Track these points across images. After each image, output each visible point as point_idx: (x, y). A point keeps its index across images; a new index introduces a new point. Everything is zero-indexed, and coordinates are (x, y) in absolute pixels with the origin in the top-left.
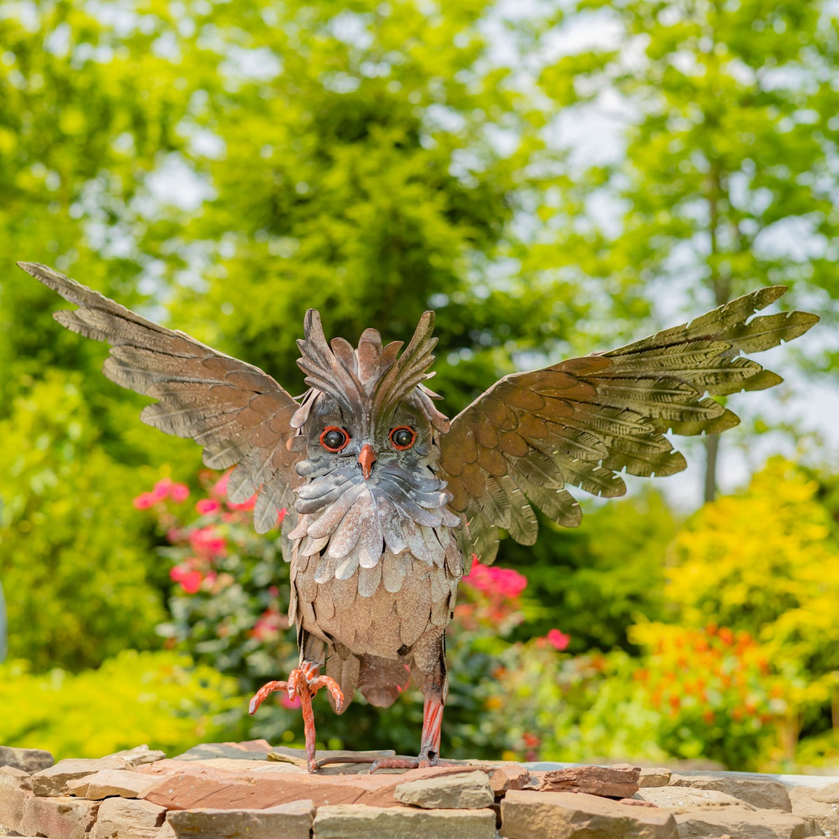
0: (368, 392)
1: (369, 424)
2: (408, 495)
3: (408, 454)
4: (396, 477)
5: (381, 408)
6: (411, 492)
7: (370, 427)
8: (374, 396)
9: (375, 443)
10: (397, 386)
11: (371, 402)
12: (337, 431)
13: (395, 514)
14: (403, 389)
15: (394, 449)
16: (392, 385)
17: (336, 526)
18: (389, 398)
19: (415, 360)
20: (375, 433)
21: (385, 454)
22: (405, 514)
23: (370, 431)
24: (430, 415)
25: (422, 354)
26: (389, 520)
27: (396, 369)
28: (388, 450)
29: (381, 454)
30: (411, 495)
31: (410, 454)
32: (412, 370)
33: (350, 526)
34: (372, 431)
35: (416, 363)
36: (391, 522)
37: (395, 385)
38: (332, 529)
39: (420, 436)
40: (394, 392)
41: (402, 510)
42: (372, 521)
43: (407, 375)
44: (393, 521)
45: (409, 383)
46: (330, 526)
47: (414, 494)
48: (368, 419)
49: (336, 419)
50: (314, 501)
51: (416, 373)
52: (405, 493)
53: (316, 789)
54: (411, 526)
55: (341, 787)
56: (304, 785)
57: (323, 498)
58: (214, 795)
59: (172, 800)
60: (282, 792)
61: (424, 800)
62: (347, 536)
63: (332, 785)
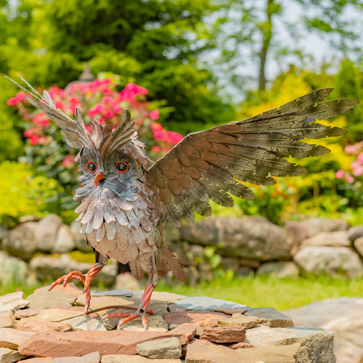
0: (97, 148)
1: (100, 162)
2: (120, 195)
3: (125, 175)
4: (114, 187)
5: (105, 155)
6: (122, 193)
7: (101, 163)
8: (100, 149)
9: (104, 171)
10: (113, 144)
11: (99, 152)
12: (92, 163)
13: (109, 204)
14: (117, 145)
15: (117, 172)
16: (110, 145)
17: (86, 208)
18: (109, 150)
19: (123, 132)
20: (104, 166)
21: (111, 175)
22: (115, 204)
23: (101, 165)
24: (135, 156)
25: (126, 129)
26: (106, 207)
27: (111, 137)
28: (113, 173)
29: (109, 175)
30: (121, 195)
31: (127, 175)
32: (122, 137)
33: (90, 209)
34: (102, 165)
35: (124, 133)
36: (107, 208)
37: (111, 144)
38: (85, 210)
39: (131, 166)
40: (111, 147)
41: (113, 202)
42: (98, 208)
43: (118, 139)
44: (108, 208)
45: (121, 143)
46: (84, 208)
47: (123, 194)
48: (99, 160)
49: (91, 158)
50: (81, 195)
51: (124, 138)
52: (118, 194)
53: (100, 345)
54: (118, 210)
55: (112, 344)
56: (95, 343)
57: (84, 194)
58: (53, 349)
59: (34, 352)
60: (85, 347)
61: (150, 355)
62: (89, 213)
63: (108, 343)
